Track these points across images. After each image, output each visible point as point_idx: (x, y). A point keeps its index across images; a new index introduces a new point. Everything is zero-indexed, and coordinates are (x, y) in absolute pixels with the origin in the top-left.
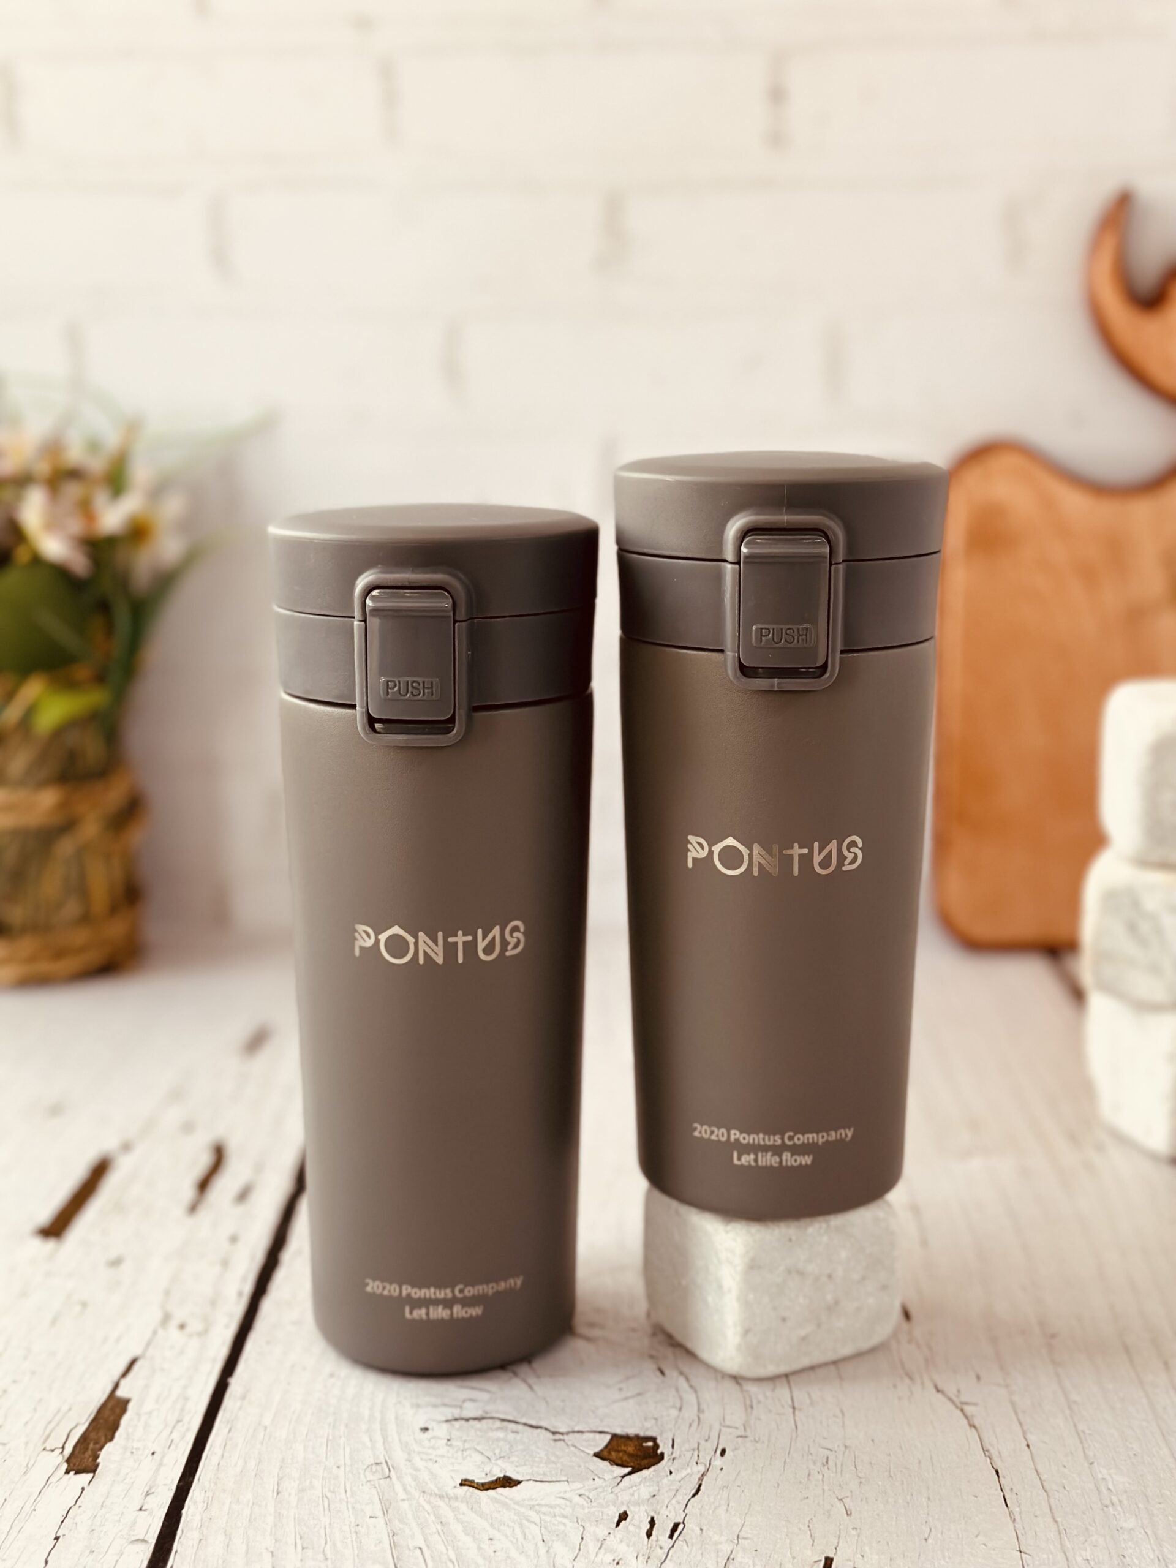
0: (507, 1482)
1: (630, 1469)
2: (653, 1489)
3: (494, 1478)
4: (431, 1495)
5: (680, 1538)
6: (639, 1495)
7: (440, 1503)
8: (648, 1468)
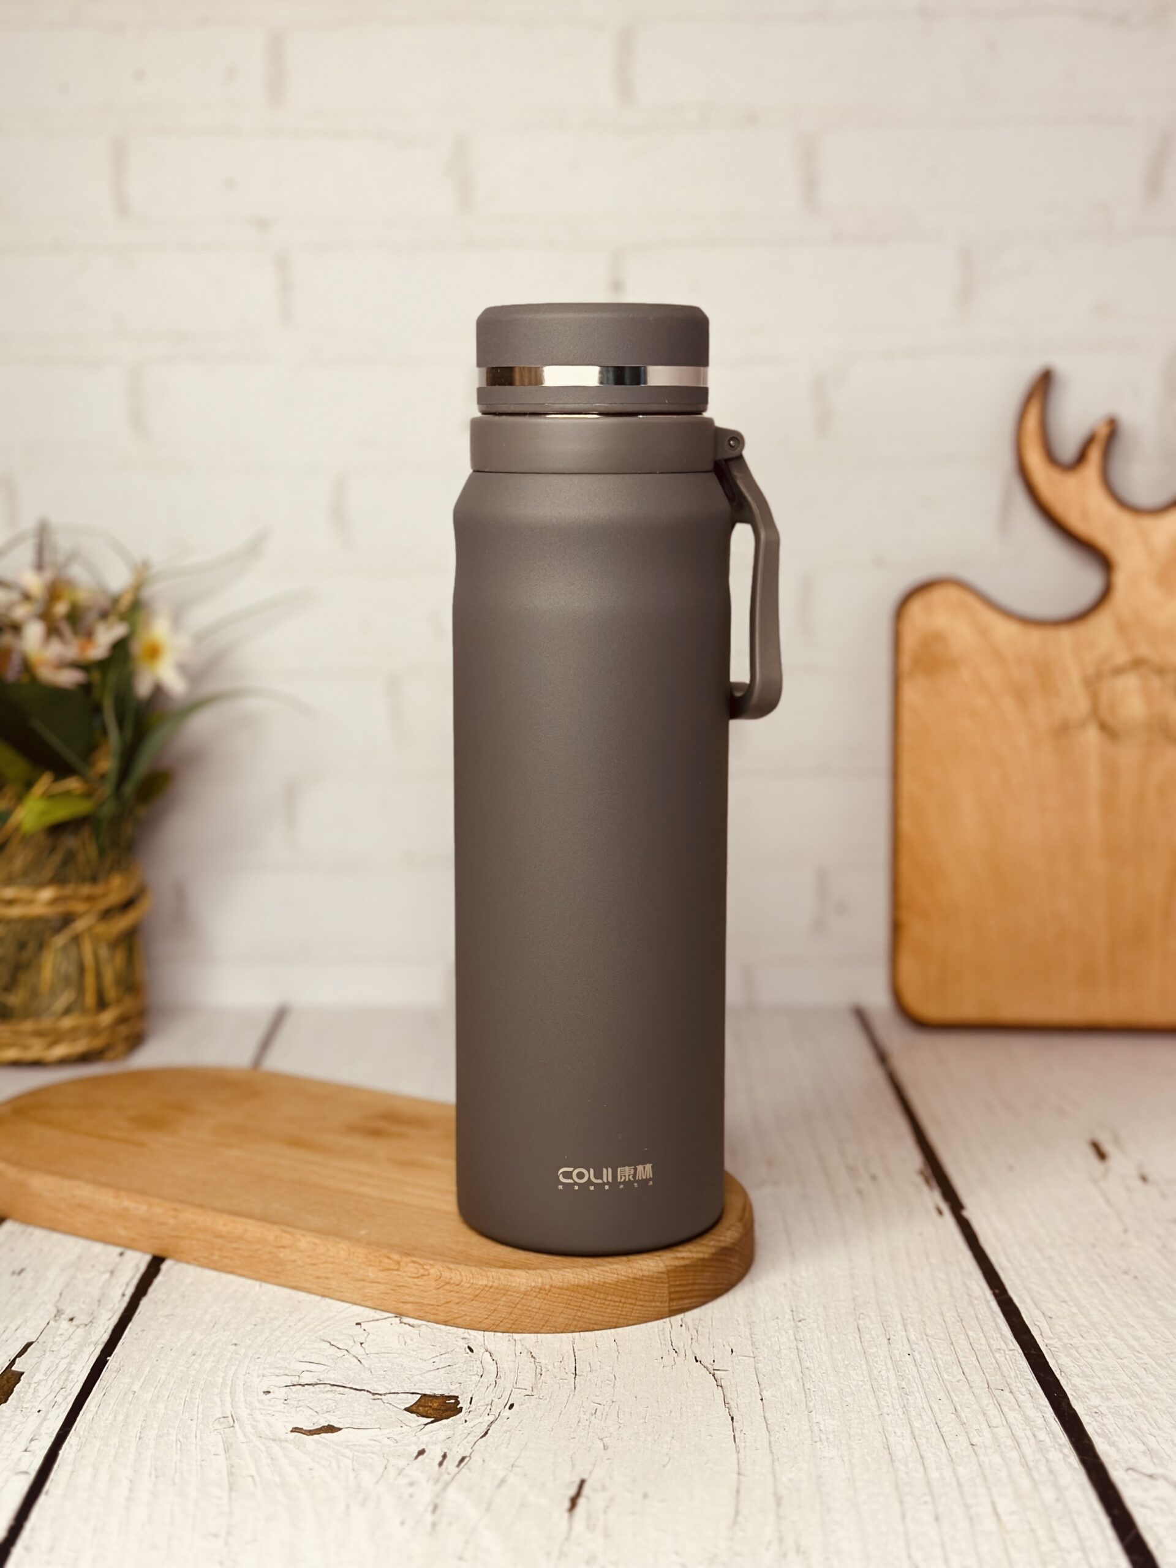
0: (330, 1429)
1: (433, 1419)
2: (450, 1433)
3: (320, 1427)
4: (266, 1439)
5: (466, 1467)
6: (437, 1437)
7: (273, 1444)
8: (447, 1418)
